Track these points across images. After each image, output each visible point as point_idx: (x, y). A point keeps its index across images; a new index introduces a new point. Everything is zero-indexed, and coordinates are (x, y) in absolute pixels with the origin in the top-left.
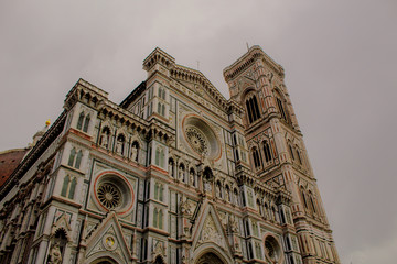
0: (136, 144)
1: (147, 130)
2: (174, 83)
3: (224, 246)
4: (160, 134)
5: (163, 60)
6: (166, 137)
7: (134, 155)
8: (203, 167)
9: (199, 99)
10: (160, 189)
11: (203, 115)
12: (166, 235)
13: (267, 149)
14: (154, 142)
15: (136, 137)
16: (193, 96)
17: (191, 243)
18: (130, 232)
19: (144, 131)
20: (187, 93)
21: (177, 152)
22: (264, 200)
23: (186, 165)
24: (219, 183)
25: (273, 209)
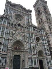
1: (2, 17)
2: (12, 8)
3: (22, 40)
4: (5, 17)
8: (18, 24)
11: (19, 13)
14: (3, 19)
16: (18, 10)
17: (12, 39)
20: (16, 9)
21: (11, 21)
22: (36, 30)
23: (13, 24)
24: (23, 27)
25: (39, 31)
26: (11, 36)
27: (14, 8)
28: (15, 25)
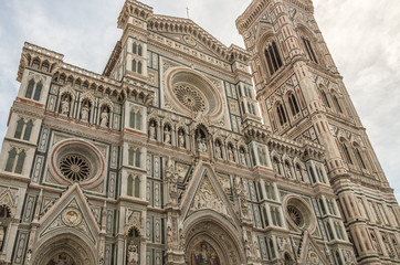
0: (106, 108)
1: (119, 91)
2: (156, 38)
3: (225, 213)
4: (134, 93)
5: (137, 11)
6: (142, 95)
7: (104, 120)
8: (195, 126)
9: (190, 52)
10: (135, 153)
11: (193, 68)
12: (145, 204)
13: (293, 100)
14: (127, 103)
15: (106, 100)
16: (182, 49)
17: (178, 211)
18: (100, 204)
19: (115, 92)
20: (173, 46)
21: (160, 113)
22: (284, 157)
23: (172, 124)
24: (218, 142)
25: (298, 166)
26: (172, 195)
27: (165, 41)
28: (181, 131)
